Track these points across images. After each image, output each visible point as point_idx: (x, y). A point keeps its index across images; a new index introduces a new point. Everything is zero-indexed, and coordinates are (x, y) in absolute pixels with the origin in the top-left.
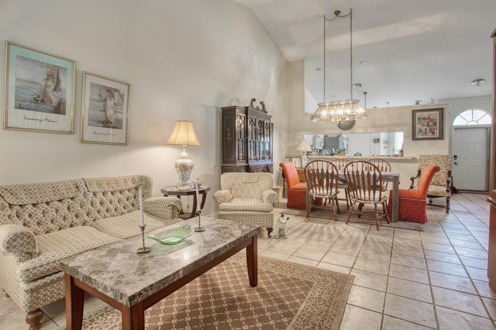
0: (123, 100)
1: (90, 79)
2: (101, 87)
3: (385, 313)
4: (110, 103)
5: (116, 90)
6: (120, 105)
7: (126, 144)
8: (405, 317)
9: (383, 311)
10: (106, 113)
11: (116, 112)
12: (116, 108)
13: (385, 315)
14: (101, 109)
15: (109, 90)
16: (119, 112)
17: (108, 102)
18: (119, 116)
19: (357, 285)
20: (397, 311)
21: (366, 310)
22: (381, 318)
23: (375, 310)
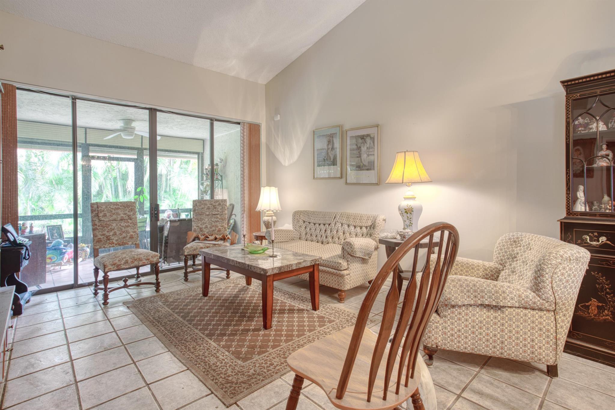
0: (374, 143)
1: (350, 134)
2: (357, 137)
3: (146, 387)
4: (364, 149)
5: (368, 135)
6: (372, 148)
7: (377, 184)
8: (123, 399)
9: (150, 389)
10: (361, 159)
11: (368, 155)
12: (369, 151)
13: (145, 385)
14: (357, 156)
15: (363, 137)
16: (371, 155)
17: (362, 148)
18: (371, 158)
19: (207, 396)
20: (135, 399)
21: (166, 376)
22: (146, 379)
23: (158, 383)
